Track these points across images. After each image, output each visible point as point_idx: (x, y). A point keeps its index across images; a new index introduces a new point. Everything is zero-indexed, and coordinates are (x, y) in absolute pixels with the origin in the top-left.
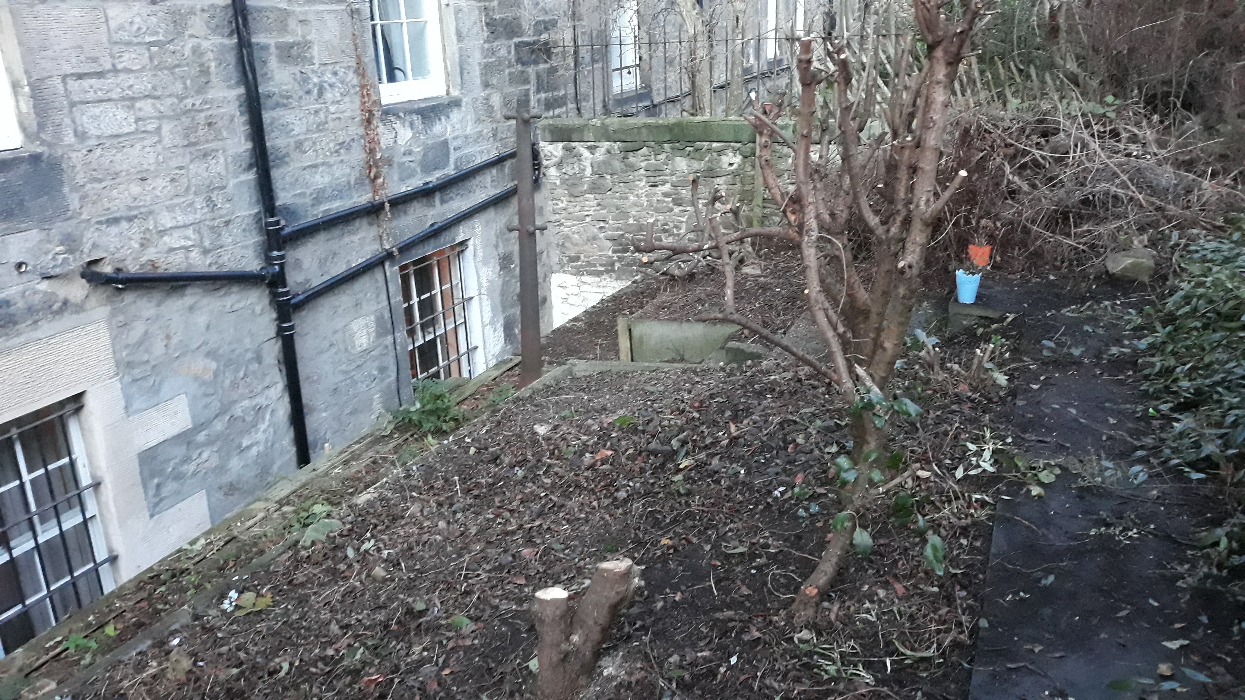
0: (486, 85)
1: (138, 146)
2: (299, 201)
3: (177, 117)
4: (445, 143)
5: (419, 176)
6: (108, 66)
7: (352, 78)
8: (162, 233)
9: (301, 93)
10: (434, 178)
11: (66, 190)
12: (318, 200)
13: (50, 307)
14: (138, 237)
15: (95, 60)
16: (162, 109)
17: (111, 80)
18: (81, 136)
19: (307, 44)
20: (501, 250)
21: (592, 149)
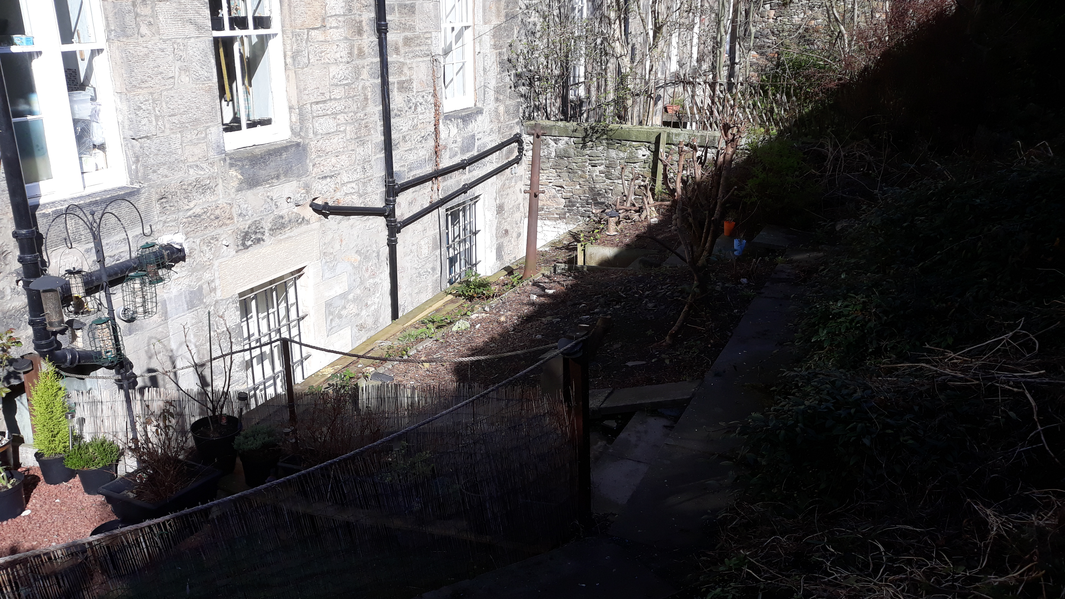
0: (497, 100)
1: (337, 139)
2: (402, 169)
3: (353, 123)
4: (474, 135)
5: (459, 155)
6: (328, 98)
7: (430, 99)
8: (343, 184)
9: (407, 109)
10: (467, 156)
11: (308, 161)
12: (410, 170)
13: (297, 221)
14: (333, 186)
15: (323, 94)
16: (347, 119)
17: (329, 104)
18: (315, 134)
19: (410, 81)
20: (498, 202)
21: (556, 141)
